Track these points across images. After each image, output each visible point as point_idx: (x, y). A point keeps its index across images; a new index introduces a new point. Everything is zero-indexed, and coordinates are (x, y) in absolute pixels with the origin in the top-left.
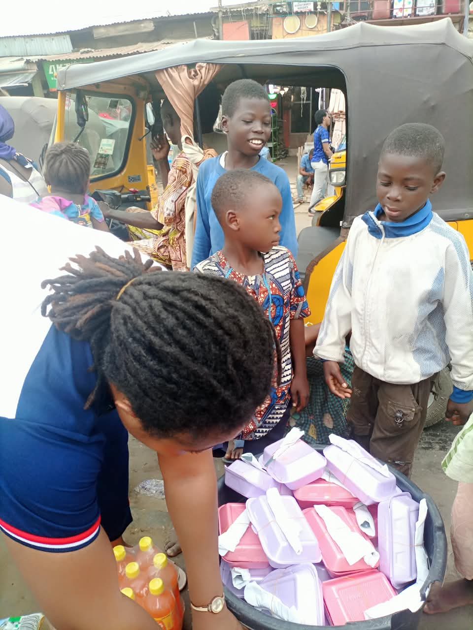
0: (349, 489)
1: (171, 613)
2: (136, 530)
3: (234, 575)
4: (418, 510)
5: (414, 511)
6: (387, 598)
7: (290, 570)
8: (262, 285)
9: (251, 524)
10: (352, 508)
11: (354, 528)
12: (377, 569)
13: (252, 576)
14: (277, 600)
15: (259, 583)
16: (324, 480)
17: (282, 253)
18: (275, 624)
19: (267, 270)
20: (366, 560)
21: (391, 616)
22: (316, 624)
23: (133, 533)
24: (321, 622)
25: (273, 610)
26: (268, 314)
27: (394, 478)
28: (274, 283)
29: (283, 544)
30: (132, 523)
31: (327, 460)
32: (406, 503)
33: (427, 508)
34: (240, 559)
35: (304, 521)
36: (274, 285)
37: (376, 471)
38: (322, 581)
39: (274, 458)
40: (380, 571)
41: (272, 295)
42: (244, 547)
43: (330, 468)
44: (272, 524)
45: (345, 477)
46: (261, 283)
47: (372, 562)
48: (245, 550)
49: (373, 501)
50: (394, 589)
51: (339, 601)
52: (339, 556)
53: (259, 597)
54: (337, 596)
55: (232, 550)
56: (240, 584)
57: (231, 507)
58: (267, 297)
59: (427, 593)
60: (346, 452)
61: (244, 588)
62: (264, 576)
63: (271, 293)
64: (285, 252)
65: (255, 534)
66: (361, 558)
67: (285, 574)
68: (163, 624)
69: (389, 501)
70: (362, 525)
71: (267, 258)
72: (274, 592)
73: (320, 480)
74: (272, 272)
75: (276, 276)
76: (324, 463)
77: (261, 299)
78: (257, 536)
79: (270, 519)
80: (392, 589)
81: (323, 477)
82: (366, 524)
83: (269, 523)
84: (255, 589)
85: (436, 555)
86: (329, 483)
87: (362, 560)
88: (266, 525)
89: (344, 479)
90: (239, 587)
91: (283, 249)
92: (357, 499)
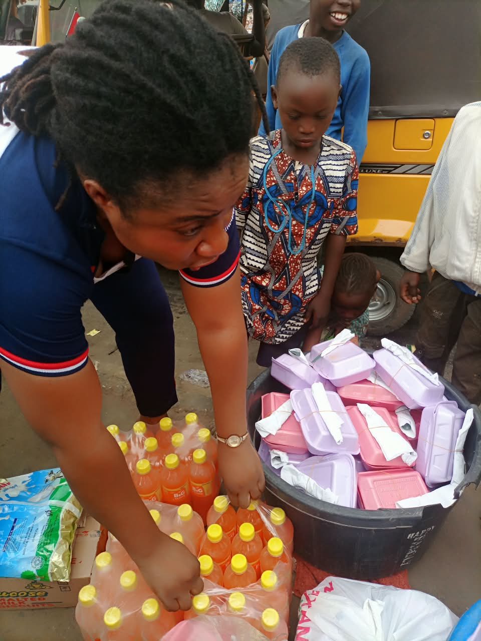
0: (394, 392)
1: (210, 481)
2: (180, 410)
3: (273, 456)
4: (463, 419)
5: (460, 419)
6: (420, 494)
7: (328, 458)
8: (307, 178)
9: (293, 412)
10: (394, 411)
11: (395, 429)
12: (413, 468)
13: (290, 459)
14: (312, 482)
15: (295, 466)
16: (370, 382)
17: (345, 152)
18: (309, 501)
19: (320, 164)
20: (404, 458)
21: (423, 508)
22: (348, 506)
23: (178, 412)
24: (354, 506)
25: (308, 489)
26: (305, 210)
27: (443, 387)
28: (321, 179)
29: (324, 433)
30: (178, 403)
31: (376, 362)
32: (452, 410)
33: (473, 418)
34: (280, 442)
35: (346, 416)
36: (321, 182)
37: (426, 378)
38: (358, 472)
39: (322, 356)
40: (415, 470)
41: (316, 191)
42: (285, 432)
43: (378, 371)
44: (314, 414)
45: (393, 379)
46: (306, 174)
47: (410, 461)
48: (286, 435)
49: (419, 406)
50: (427, 487)
51: (373, 491)
52: (377, 452)
53: (295, 477)
54: (371, 486)
55: (274, 433)
56: (278, 464)
57: (275, 396)
58: (310, 192)
59: (461, 492)
60: (397, 356)
61: (281, 468)
62: (301, 460)
63: (316, 189)
64: (348, 153)
65: (297, 422)
66: (399, 455)
67: (322, 461)
68: (203, 490)
69: (436, 406)
70: (403, 427)
71: (326, 151)
72: (310, 475)
73: (365, 381)
74: (324, 167)
75: (328, 173)
76: (373, 365)
77: (301, 192)
78: (299, 424)
79: (313, 409)
80: (426, 487)
81: (368, 379)
82: (407, 426)
83: (312, 413)
84: (292, 471)
85: (475, 461)
86: (374, 384)
87: (400, 458)
88: (309, 415)
89: (391, 382)
90: (277, 467)
91: (348, 149)
92: (401, 402)
